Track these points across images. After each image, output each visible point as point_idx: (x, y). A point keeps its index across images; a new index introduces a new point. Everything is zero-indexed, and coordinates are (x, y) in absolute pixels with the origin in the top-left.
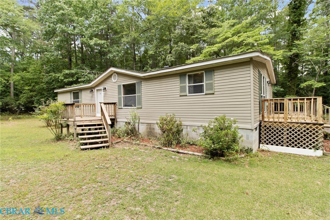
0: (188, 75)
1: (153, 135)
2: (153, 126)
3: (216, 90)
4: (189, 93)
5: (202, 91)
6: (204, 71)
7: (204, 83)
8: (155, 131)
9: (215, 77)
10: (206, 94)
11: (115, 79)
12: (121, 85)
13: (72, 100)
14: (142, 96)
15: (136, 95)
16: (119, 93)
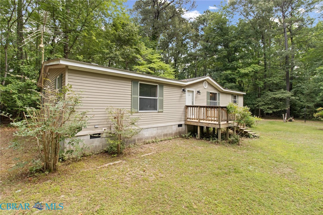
0: (234, 95)
6: (237, 95)
11: (206, 86)
12: (209, 92)
13: (139, 96)
14: (220, 103)
15: (217, 102)
16: (208, 98)
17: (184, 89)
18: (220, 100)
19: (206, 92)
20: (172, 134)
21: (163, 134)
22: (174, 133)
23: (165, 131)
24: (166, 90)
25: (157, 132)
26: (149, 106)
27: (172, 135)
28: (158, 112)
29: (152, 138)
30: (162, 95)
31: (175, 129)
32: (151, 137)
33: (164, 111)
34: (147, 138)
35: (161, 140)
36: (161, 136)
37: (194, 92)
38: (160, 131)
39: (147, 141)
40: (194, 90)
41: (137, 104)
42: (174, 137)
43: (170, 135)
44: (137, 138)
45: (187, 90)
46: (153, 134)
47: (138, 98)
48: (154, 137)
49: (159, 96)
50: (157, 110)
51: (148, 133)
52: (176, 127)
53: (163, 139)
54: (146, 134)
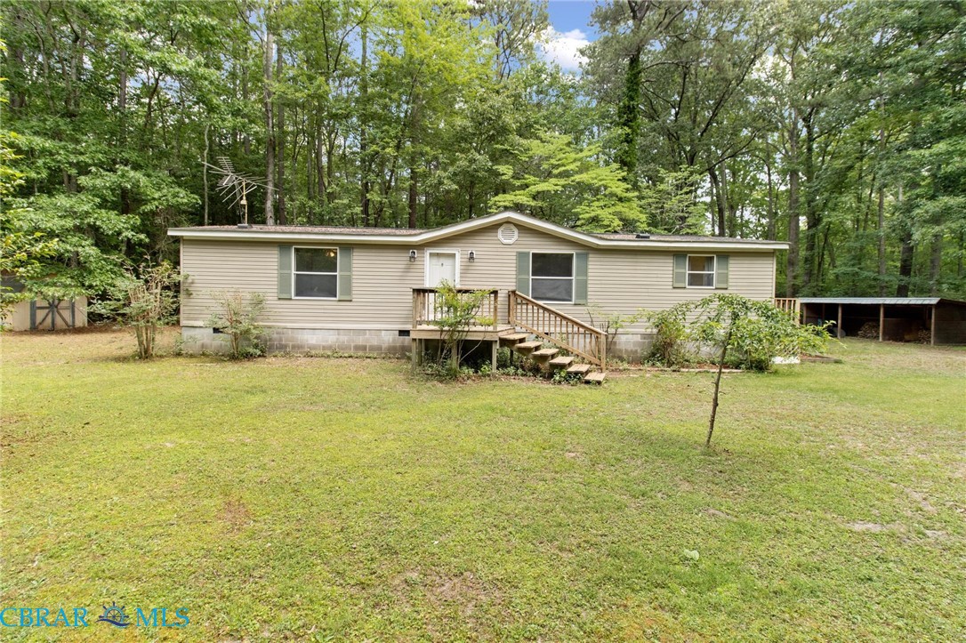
0: (689, 257)
1: (612, 355)
2: (613, 337)
3: (730, 284)
5: (710, 284)
6: (715, 255)
7: (714, 272)
8: (618, 347)
9: (731, 266)
10: (715, 288)
11: (509, 238)
12: (529, 253)
13: (294, 272)
14: (589, 282)
15: (571, 280)
16: (520, 270)
17: (415, 251)
18: (589, 274)
19: (515, 254)
20: (379, 348)
21: (352, 345)
22: (385, 346)
23: (360, 341)
25: (338, 339)
26: (317, 288)
28: (339, 301)
29: (324, 348)
30: (349, 268)
31: (389, 338)
32: (324, 347)
33: (354, 300)
34: (314, 347)
35: (346, 355)
36: (347, 348)
37: (458, 256)
38: (344, 338)
39: (313, 352)
40: (457, 253)
41: (290, 285)
42: (383, 355)
43: (372, 348)
44: (291, 344)
45: (428, 252)
46: (327, 341)
47: (290, 274)
48: (330, 348)
49: (341, 271)
50: (335, 296)
51: (315, 337)
52: (394, 335)
53: (352, 354)
54: (311, 339)
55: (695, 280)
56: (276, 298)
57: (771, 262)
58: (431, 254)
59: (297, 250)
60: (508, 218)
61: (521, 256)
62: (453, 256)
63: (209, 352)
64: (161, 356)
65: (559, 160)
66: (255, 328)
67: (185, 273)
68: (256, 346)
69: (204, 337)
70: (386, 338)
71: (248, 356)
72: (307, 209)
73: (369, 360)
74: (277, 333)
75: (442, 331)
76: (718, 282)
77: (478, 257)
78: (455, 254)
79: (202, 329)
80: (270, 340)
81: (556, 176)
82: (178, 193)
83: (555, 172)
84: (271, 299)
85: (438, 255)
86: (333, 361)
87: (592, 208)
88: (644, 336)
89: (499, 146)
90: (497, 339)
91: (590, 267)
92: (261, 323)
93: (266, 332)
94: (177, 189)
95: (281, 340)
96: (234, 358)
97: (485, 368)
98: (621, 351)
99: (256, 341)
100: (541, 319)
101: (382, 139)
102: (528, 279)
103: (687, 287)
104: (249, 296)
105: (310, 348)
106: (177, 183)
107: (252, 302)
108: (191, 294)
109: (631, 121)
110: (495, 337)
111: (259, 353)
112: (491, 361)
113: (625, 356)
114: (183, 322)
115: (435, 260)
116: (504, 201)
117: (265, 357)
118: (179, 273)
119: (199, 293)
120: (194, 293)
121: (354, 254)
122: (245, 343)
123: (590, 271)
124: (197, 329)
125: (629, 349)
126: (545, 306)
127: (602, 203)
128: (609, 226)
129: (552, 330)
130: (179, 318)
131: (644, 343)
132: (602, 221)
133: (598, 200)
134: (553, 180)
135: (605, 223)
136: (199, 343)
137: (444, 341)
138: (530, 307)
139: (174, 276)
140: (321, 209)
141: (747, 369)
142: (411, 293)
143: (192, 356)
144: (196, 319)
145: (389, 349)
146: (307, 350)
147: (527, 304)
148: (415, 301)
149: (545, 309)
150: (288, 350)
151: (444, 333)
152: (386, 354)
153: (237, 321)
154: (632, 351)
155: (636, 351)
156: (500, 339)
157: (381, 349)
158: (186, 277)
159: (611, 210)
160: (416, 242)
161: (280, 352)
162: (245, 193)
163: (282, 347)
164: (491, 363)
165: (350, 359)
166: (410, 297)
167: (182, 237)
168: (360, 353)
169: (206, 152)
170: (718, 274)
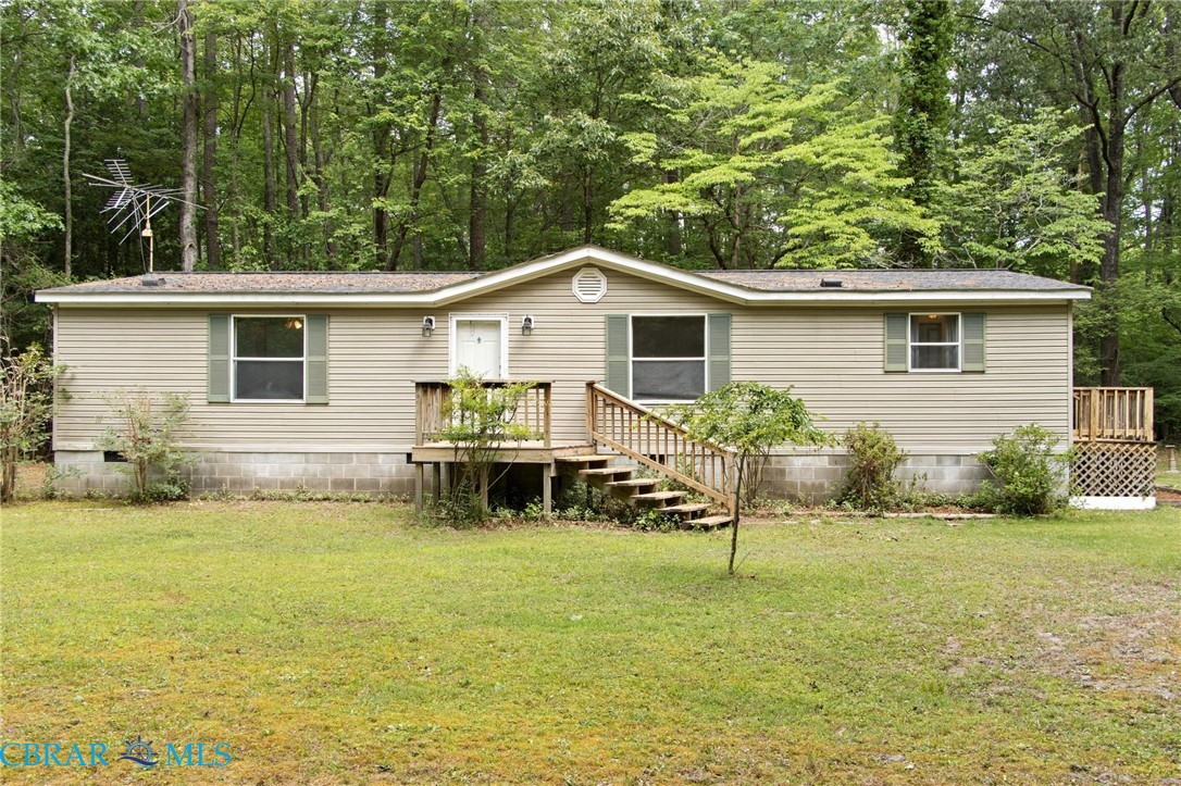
0: (912, 316)
1: (779, 492)
2: (780, 462)
3: (989, 364)
4: (914, 366)
5: (954, 365)
6: (960, 314)
7: (959, 343)
8: (787, 479)
9: (989, 331)
10: (964, 372)
11: (591, 291)
12: (626, 317)
13: (233, 357)
14: (734, 365)
15: (704, 361)
16: (614, 346)
17: (433, 318)
18: (734, 352)
19: (602, 319)
20: (374, 484)
21: (330, 478)
22: (384, 480)
23: (343, 471)
24: (337, 331)
25: (305, 469)
26: (270, 384)
27: (378, 488)
28: (308, 404)
29: (283, 485)
30: (322, 350)
31: (390, 467)
32: (282, 482)
33: (331, 403)
34: (267, 483)
35: (320, 496)
36: (322, 484)
37: (505, 325)
38: (316, 468)
39: (265, 492)
40: (502, 320)
41: (228, 380)
42: (381, 496)
43: (363, 485)
44: (228, 478)
45: (455, 319)
46: (288, 474)
47: (227, 361)
48: (292, 484)
49: (310, 354)
50: (301, 397)
51: (268, 466)
52: (399, 462)
53: (330, 495)
54: (263, 470)
55: (927, 359)
56: (205, 402)
57: (1063, 323)
58: (458, 322)
59: (238, 320)
60: (589, 258)
61: (614, 323)
62: (497, 324)
63: (97, 492)
64: (25, 500)
65: (754, 117)
66: (174, 451)
67: (61, 363)
68: (173, 482)
69: (93, 467)
70: (386, 468)
71: (163, 499)
72: (261, 230)
73: (356, 504)
74: (206, 461)
75: (457, 449)
76: (967, 360)
77: (538, 325)
78: (499, 322)
79: (87, 456)
80: (196, 471)
81: (744, 151)
82: (24, 212)
83: (744, 141)
84: (197, 404)
85: (471, 324)
86: (297, 506)
87: (816, 213)
88: (835, 458)
89: (630, 96)
90: (552, 461)
91: (734, 338)
92: (181, 444)
93: (188, 457)
94: (23, 206)
95: (212, 471)
96: (137, 500)
97: (533, 510)
98: (793, 485)
99: (172, 472)
100: (644, 430)
101: (399, 95)
102: (626, 363)
103: (910, 370)
104: (162, 399)
105: (259, 485)
106: (21, 192)
107: (167, 408)
108: (71, 398)
109: (932, 16)
110: (547, 458)
111: (177, 491)
112: (542, 496)
113: (801, 495)
114: (57, 445)
115: (466, 333)
116: (637, 207)
117: (187, 500)
118: (51, 364)
119: (83, 395)
120: (75, 396)
121: (332, 325)
122: (155, 477)
123: (734, 345)
124: (80, 456)
125: (809, 483)
126: (643, 408)
127: (836, 203)
128: (847, 249)
129: (671, 450)
130: (51, 437)
131: (835, 471)
132: (834, 239)
133: (831, 196)
134: (737, 160)
135: (837, 244)
136: (84, 477)
137: (462, 464)
138: (617, 410)
139: (46, 368)
140: (286, 229)
141: (1002, 512)
142: (414, 390)
143: (70, 499)
144: (77, 438)
145: (390, 486)
146: (254, 488)
147: (613, 405)
148: (419, 403)
149: (641, 413)
150: (224, 488)
151: (460, 453)
152: (385, 494)
153: (143, 440)
154: (813, 484)
155: (821, 486)
156: (557, 462)
157: (378, 487)
158: (63, 370)
159: (852, 217)
160: (434, 303)
161: (211, 491)
162: (149, 217)
163: (215, 484)
164: (542, 501)
165: (326, 503)
166: (411, 396)
167: (56, 304)
168: (343, 493)
169: (68, 121)
170: (966, 347)
